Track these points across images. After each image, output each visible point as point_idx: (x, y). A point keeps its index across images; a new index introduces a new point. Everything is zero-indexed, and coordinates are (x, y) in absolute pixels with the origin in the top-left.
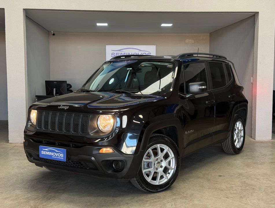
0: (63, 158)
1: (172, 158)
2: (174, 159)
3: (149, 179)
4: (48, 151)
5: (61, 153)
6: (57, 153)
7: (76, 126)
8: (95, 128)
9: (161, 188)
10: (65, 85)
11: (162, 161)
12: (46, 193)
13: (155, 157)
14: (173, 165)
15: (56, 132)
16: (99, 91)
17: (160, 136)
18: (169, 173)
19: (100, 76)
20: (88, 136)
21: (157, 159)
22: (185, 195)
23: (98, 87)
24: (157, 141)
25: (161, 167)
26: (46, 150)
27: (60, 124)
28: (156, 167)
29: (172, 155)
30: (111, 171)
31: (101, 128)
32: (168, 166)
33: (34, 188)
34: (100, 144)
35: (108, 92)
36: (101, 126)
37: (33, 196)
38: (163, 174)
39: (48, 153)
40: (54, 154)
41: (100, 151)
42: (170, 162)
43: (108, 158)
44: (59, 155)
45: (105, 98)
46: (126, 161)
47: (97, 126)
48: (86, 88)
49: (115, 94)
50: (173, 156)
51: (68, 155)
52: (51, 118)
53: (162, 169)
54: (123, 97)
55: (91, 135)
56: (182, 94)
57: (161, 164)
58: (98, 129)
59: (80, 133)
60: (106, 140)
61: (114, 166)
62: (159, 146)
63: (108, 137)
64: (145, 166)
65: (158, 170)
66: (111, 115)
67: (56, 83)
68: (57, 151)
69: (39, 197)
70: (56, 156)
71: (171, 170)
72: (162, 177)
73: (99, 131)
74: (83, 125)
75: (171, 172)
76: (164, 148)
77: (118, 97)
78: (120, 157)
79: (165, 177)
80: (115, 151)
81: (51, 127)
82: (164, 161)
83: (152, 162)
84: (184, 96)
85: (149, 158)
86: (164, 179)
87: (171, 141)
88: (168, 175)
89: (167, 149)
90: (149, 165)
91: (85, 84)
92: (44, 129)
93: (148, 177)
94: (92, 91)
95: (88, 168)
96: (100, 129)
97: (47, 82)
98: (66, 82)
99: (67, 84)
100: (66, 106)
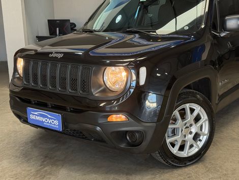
0: (57, 127)
1: (205, 121)
2: (207, 123)
3: (175, 150)
4: (38, 116)
5: (55, 120)
6: (50, 118)
7: (74, 81)
8: (100, 86)
9: (190, 161)
11: (191, 125)
12: (41, 166)
13: (183, 121)
14: (206, 130)
15: (48, 90)
16: (105, 31)
17: (190, 92)
18: (200, 140)
19: (105, 12)
20: (91, 98)
21: (186, 123)
22: (225, 172)
23: (103, 26)
24: (186, 99)
25: (191, 133)
26: (36, 113)
27: (53, 78)
28: (184, 134)
29: (204, 117)
30: (124, 145)
31: (109, 84)
32: (199, 132)
33: (26, 157)
34: (108, 109)
36: (109, 83)
37: (23, 172)
38: (193, 142)
39: (38, 118)
40: (46, 120)
41: (109, 119)
42: (201, 127)
43: (121, 128)
44: (53, 122)
45: (113, 41)
46: (145, 132)
47: (103, 82)
48: (88, 27)
49: (126, 35)
50: (206, 117)
51: (65, 122)
52: (41, 69)
53: (191, 136)
54: (136, 38)
55: (96, 95)
56: (215, 32)
57: (191, 129)
58: (104, 86)
59: (80, 92)
60: (116, 103)
61: (128, 138)
62: (187, 106)
63: (118, 100)
64: (170, 133)
65: (186, 138)
66: (122, 68)
68: (49, 116)
69: (31, 173)
70: (48, 122)
71: (203, 136)
72: (191, 146)
73: (106, 90)
74: (84, 80)
75: (204, 139)
76: (195, 108)
77: (131, 39)
78: (137, 126)
79: (195, 145)
80: (129, 118)
81: (41, 82)
82: (194, 126)
83: (179, 128)
84: (218, 35)
85: (174, 122)
86: (194, 148)
87: (204, 98)
88: (199, 142)
89: (198, 109)
90: (174, 132)
91: (87, 23)
92: (33, 84)
93: (173, 147)
94: (95, 31)
95: (93, 140)
96: (108, 86)
97: (49, 21)
98: (69, 20)
99: (71, 23)
100: (60, 53)
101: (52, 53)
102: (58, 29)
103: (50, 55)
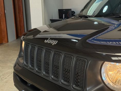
10: (70, 12)
19: (96, 3)
23: (94, 13)
35: (103, 18)
48: (84, 13)
67: (64, 10)
74: (77, 73)
91: (83, 10)
97: (59, 10)
98: (71, 9)
99: (72, 11)
100: (55, 39)
101: (47, 39)
102: (64, 15)
103: (46, 41)
